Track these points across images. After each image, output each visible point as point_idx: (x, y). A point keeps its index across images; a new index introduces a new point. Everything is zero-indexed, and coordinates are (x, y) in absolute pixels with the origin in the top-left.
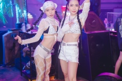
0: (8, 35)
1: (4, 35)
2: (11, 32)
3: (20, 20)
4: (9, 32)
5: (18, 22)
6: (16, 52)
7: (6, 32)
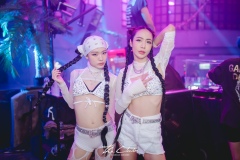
0: (20, 97)
1: (13, 98)
2: (26, 92)
3: (41, 72)
4: (23, 92)
5: (37, 75)
6: (34, 125)
7: (18, 91)
